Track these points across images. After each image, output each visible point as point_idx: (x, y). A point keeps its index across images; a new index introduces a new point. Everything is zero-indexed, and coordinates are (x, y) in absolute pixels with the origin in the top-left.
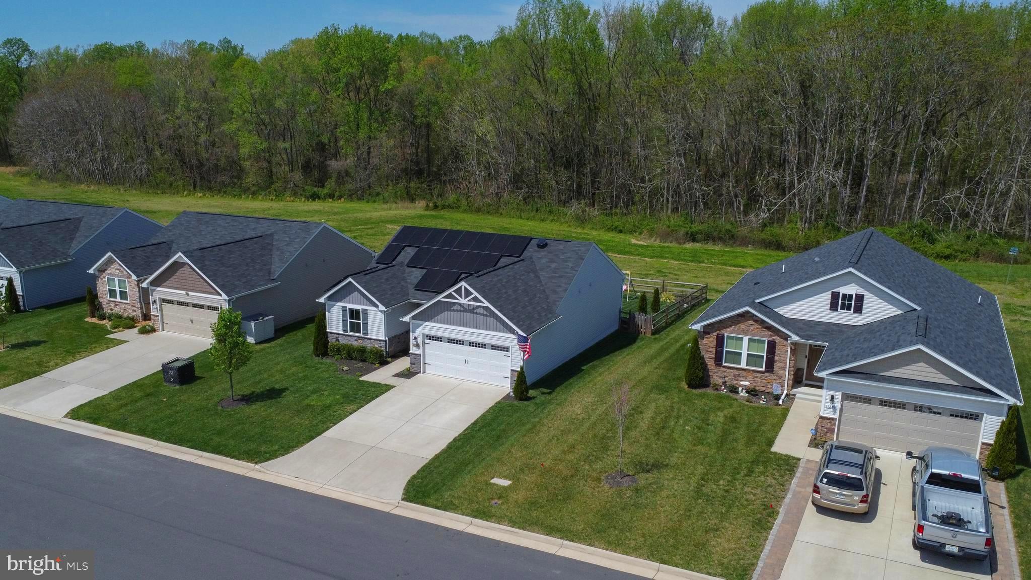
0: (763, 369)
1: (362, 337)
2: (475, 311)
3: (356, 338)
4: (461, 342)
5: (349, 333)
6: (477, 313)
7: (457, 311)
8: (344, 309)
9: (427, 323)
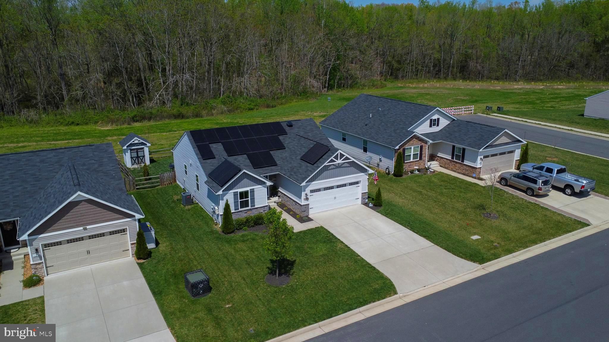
0: (418, 159)
1: (251, 209)
2: (342, 166)
3: (245, 212)
4: (332, 188)
5: (240, 210)
6: (343, 167)
7: (332, 169)
8: (235, 194)
9: (313, 183)
